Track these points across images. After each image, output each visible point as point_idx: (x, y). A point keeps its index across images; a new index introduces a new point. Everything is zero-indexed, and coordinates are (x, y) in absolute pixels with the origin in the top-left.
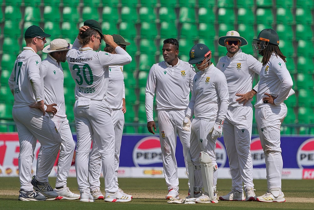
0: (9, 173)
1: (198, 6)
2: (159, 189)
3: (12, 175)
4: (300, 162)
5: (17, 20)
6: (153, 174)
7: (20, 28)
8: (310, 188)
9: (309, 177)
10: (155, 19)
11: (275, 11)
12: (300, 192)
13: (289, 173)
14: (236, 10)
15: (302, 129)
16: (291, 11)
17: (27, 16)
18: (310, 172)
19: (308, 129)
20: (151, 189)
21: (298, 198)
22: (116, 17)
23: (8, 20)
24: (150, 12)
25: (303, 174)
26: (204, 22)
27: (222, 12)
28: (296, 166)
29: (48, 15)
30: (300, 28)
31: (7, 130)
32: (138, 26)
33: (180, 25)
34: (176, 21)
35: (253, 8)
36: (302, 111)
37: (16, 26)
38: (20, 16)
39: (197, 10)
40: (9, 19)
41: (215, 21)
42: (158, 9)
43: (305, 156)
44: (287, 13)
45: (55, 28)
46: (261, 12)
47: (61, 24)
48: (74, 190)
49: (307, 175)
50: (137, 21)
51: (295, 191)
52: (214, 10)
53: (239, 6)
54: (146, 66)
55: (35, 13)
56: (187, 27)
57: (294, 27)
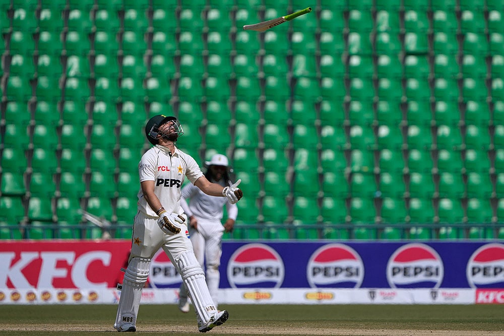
0: (46, 300)
1: (320, 52)
2: (270, 321)
3: (51, 302)
4: (472, 279)
5: (56, 75)
6: (257, 299)
7: (60, 87)
8: (490, 317)
9: (485, 300)
10: (257, 72)
11: (432, 59)
12: (477, 322)
13: (456, 294)
14: (375, 58)
15: (474, 231)
16: (457, 59)
17: (70, 69)
18: (486, 293)
19: (482, 231)
20: (259, 321)
21: (476, 332)
22: (199, 70)
23: (44, 76)
24: (251, 62)
25: (477, 297)
26: (328, 75)
27: (355, 61)
28: (465, 284)
29: (101, 67)
30: (469, 83)
31: (43, 237)
32: (233, 82)
33: (294, 80)
34: (288, 76)
35: (401, 55)
36: (474, 204)
37: (55, 84)
38: (59, 69)
39: (319, 58)
40: (44, 74)
41: (345, 75)
42: (262, 58)
43: (479, 270)
44: (451, 62)
45: (111, 85)
46: (412, 61)
47: (120, 80)
48: (146, 322)
49: (482, 297)
50: (232, 76)
51: (469, 322)
52: (343, 59)
53: (379, 52)
54: (245, 142)
55: (82, 65)
56: (304, 83)
57: (461, 82)
